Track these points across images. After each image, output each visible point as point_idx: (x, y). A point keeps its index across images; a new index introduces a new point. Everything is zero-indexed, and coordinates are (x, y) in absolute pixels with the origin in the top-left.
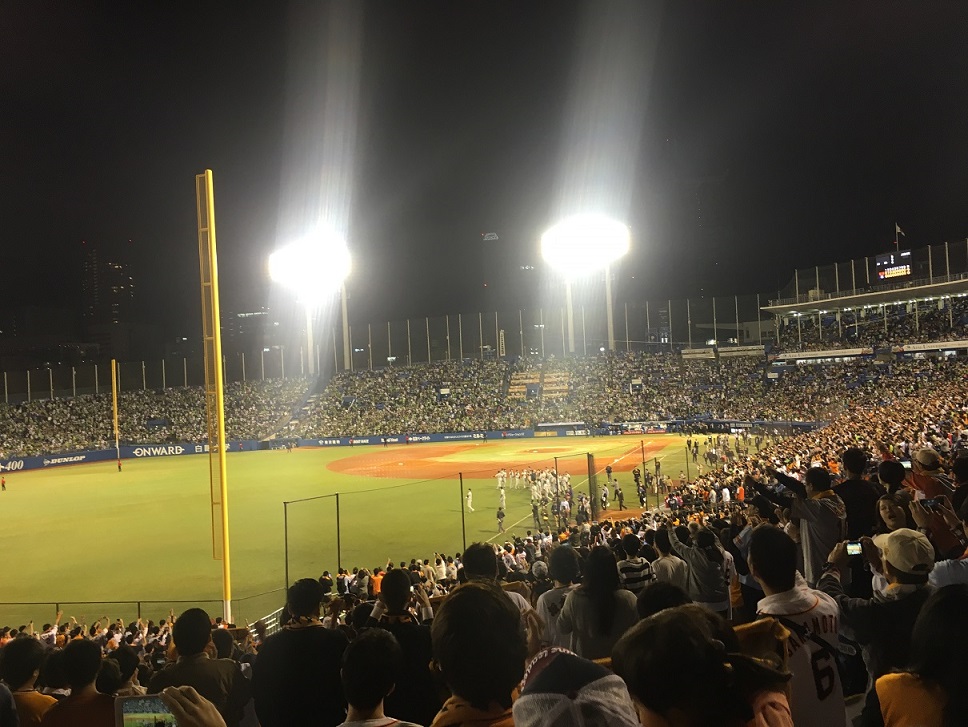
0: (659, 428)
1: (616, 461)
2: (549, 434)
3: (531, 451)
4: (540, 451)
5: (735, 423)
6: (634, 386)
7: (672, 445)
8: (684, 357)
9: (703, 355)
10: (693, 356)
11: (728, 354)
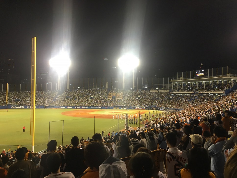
0: (144, 108)
2: (117, 108)
5: (162, 108)
6: (138, 98)
9: (155, 91)
10: (153, 91)
11: (161, 91)
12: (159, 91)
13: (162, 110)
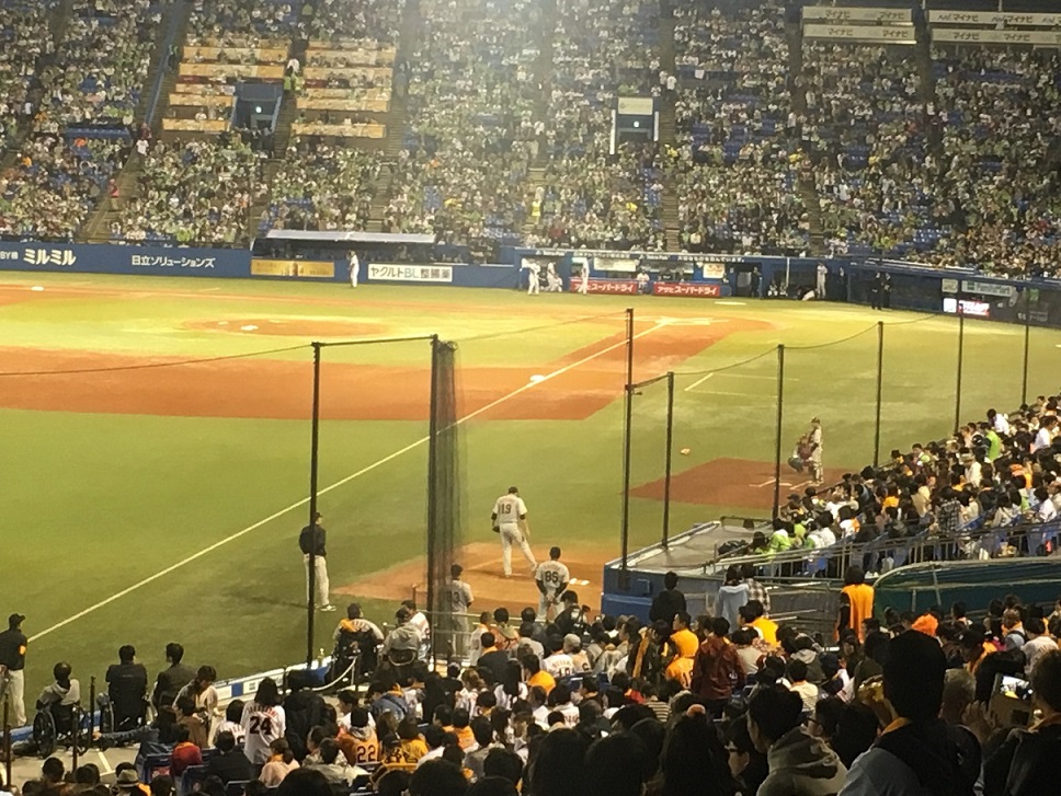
0: (697, 277)
1: (537, 379)
2: (306, 268)
3: (234, 326)
4: (266, 329)
5: (960, 278)
6: (624, 121)
7: (738, 338)
8: (810, 31)
9: (876, 33)
10: (840, 31)
11: (964, 36)
12: (939, 35)
13: (961, 315)
